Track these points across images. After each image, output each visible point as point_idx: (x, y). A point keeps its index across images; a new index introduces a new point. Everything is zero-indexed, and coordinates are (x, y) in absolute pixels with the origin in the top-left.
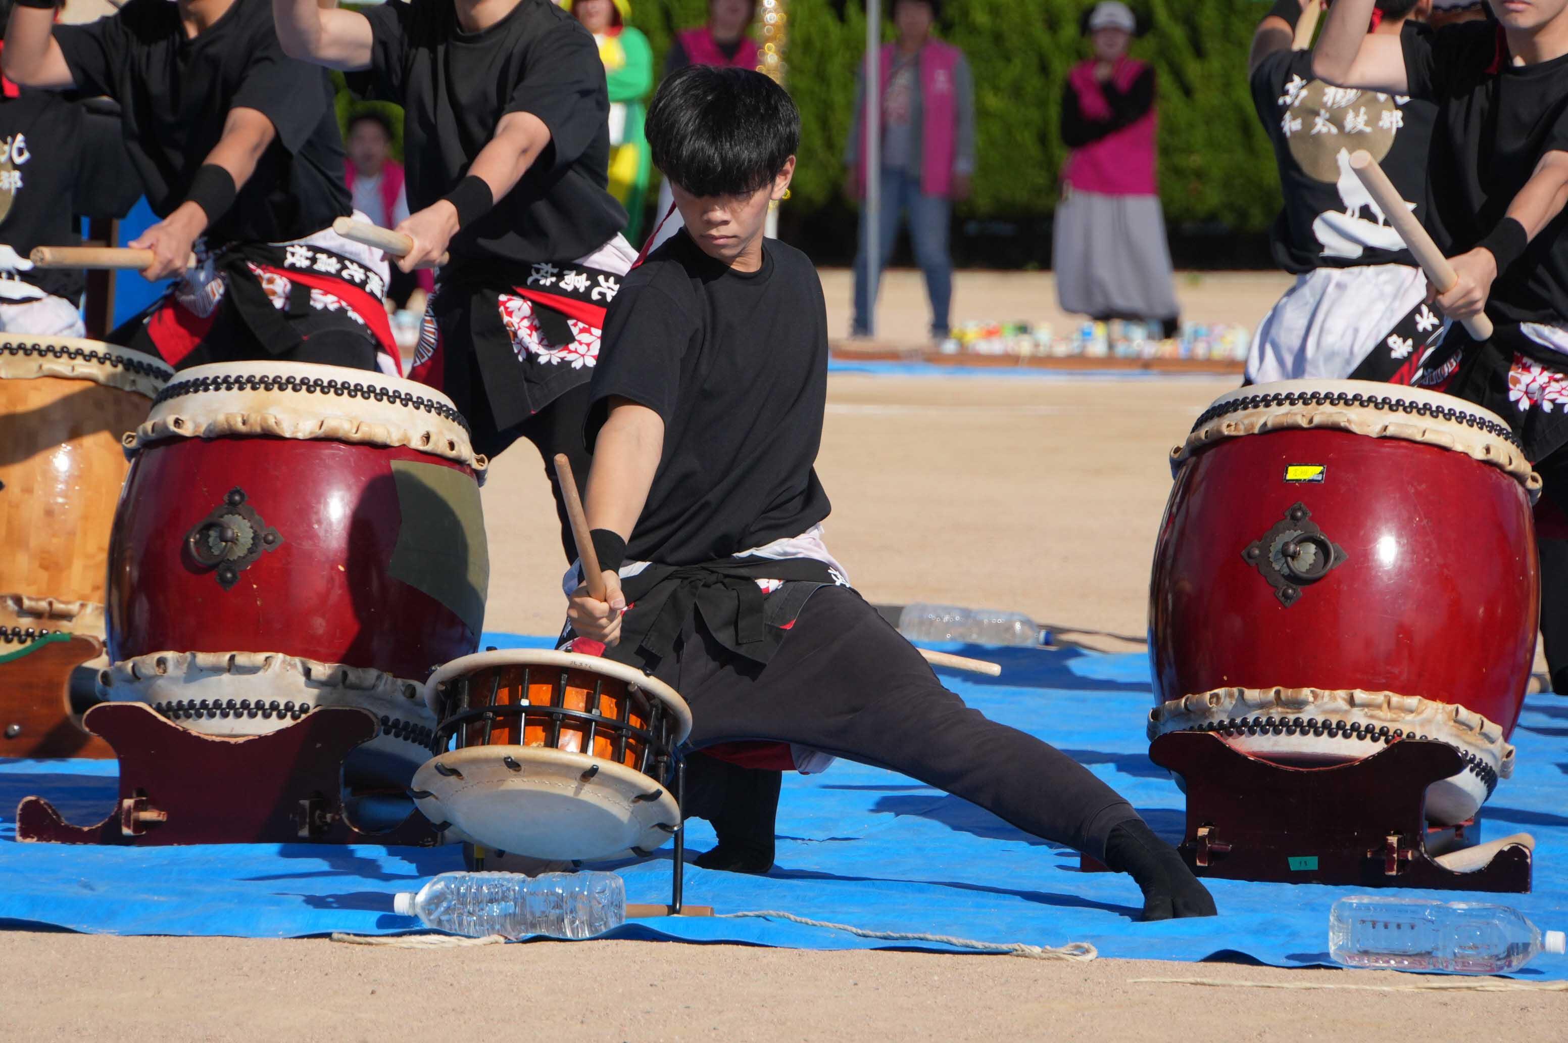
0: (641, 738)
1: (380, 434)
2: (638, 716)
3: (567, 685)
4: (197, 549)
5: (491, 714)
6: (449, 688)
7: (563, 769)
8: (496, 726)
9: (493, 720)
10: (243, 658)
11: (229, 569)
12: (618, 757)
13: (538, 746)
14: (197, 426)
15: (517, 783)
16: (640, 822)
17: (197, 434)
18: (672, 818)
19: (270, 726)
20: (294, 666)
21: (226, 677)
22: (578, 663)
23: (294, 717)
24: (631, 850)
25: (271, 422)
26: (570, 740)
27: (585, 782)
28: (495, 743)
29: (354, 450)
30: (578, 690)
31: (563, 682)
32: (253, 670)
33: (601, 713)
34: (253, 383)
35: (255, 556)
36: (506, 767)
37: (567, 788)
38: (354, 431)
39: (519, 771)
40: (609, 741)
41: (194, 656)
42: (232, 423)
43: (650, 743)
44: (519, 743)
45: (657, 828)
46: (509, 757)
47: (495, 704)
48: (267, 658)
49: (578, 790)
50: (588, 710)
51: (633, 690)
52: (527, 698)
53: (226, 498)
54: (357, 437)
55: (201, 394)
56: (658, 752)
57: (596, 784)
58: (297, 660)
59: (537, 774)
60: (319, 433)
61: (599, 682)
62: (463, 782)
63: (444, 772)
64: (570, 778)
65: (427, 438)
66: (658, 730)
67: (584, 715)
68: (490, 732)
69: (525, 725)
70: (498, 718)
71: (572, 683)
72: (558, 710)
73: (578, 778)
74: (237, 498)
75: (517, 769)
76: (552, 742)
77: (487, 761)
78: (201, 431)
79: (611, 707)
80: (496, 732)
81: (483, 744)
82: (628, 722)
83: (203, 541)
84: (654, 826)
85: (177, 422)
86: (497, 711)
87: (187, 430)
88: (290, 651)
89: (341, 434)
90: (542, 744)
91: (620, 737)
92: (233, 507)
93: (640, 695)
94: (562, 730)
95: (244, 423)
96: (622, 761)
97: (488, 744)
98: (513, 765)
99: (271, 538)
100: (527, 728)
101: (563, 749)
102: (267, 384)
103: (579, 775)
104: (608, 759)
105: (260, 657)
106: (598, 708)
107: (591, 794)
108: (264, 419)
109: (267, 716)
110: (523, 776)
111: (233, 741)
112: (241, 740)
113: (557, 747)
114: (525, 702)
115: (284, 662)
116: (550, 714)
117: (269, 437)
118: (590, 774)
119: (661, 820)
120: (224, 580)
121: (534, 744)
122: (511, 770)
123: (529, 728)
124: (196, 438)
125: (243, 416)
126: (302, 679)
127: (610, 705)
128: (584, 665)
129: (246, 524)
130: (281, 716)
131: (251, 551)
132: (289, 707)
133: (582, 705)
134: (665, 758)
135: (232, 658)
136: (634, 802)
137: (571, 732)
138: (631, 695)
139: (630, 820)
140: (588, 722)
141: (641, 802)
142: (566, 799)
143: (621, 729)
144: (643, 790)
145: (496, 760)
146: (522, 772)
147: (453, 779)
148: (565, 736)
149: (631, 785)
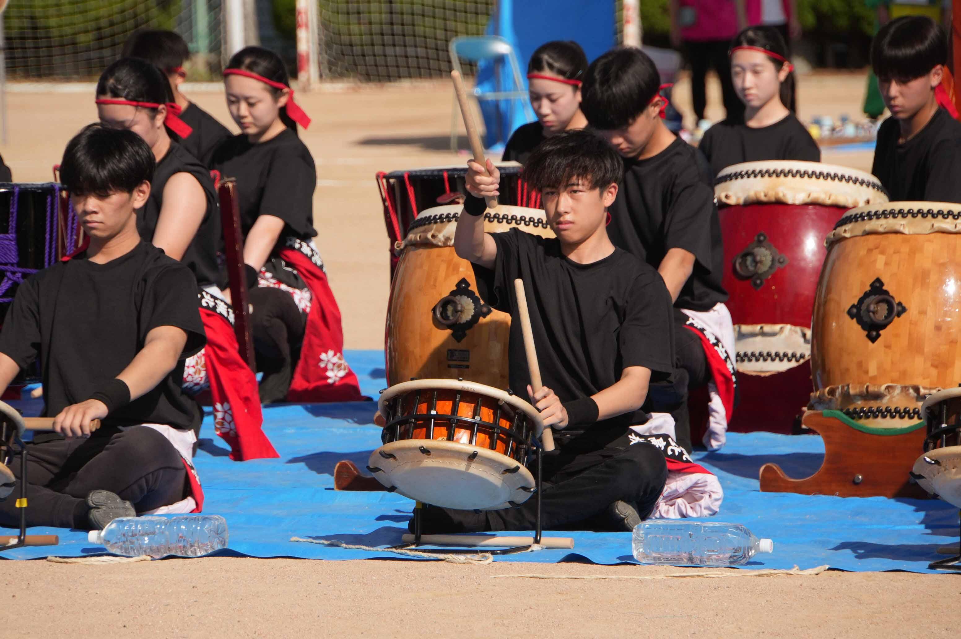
0: (509, 434)
1: (842, 200)
2: (507, 420)
3: (460, 401)
4: (741, 267)
5: (413, 420)
6: (392, 403)
7: (457, 454)
8: (416, 427)
9: (415, 423)
10: (768, 328)
11: (758, 278)
12: (492, 447)
13: (442, 440)
14: (738, 199)
15: (429, 462)
16: (509, 486)
17: (738, 203)
18: (529, 483)
19: (783, 366)
20: (796, 332)
21: (759, 339)
22: (466, 388)
23: (797, 361)
24: (508, 503)
25: (781, 195)
26: (463, 436)
27: (471, 461)
28: (416, 438)
29: (827, 210)
30: (468, 404)
31: (457, 400)
32: (774, 334)
33: (481, 419)
34: (769, 173)
35: (774, 271)
36: (421, 453)
37: (461, 466)
38: (827, 198)
39: (430, 455)
40: (487, 436)
41: (740, 328)
42: (758, 196)
43: (514, 437)
44: (430, 438)
45: (521, 490)
46: (422, 447)
47: (416, 413)
48: (781, 328)
49: (468, 467)
50: (474, 418)
51: (501, 404)
52: (435, 410)
53: (756, 238)
54: (828, 202)
55: (739, 180)
56: (519, 442)
57: (478, 463)
58: (798, 329)
59: (441, 457)
60: (808, 200)
61: (480, 399)
62: (397, 462)
63: (385, 456)
64: (462, 459)
65: (868, 202)
66: (519, 428)
67: (470, 420)
68: (413, 431)
69: (434, 427)
70: (418, 422)
71: (462, 400)
72: (454, 417)
73: (466, 460)
74: (762, 238)
75: (429, 454)
76: (450, 438)
77: (410, 449)
78: (741, 201)
79: (489, 415)
80: (418, 431)
81: (408, 439)
82: (498, 424)
83: (743, 264)
84: (518, 489)
85: (727, 197)
86: (417, 418)
87: (732, 201)
88: (795, 324)
89: (820, 201)
90: (445, 438)
91: (494, 433)
92: (760, 243)
93: (507, 407)
94: (456, 429)
95: (765, 196)
96: (494, 448)
97: (411, 438)
98: (425, 451)
99: (781, 260)
100: (435, 428)
101: (458, 441)
102: (777, 174)
103: (466, 458)
104: (487, 448)
105: (777, 327)
106: (479, 416)
107: (475, 469)
108: (777, 194)
109: (781, 360)
110: (433, 458)
111: (763, 375)
112: (767, 374)
113: (453, 440)
114: (433, 412)
115: (791, 330)
116: (449, 420)
117: (779, 203)
118: (473, 456)
119: (523, 484)
120: (755, 284)
121: (440, 439)
122: (425, 455)
123: (437, 429)
124: (737, 206)
125: (764, 192)
126: (802, 340)
127: (488, 413)
128: (470, 389)
129: (767, 252)
130: (789, 360)
131: (771, 268)
132: (794, 355)
133: (470, 414)
134: (524, 446)
135: (762, 328)
136: (503, 473)
137: (463, 430)
138: (501, 408)
139: (502, 484)
140: (474, 424)
141: (508, 474)
142: (459, 472)
143: (494, 428)
144: (508, 466)
145: (414, 449)
146: (431, 456)
147: (391, 460)
148: (459, 433)
149: (500, 464)
